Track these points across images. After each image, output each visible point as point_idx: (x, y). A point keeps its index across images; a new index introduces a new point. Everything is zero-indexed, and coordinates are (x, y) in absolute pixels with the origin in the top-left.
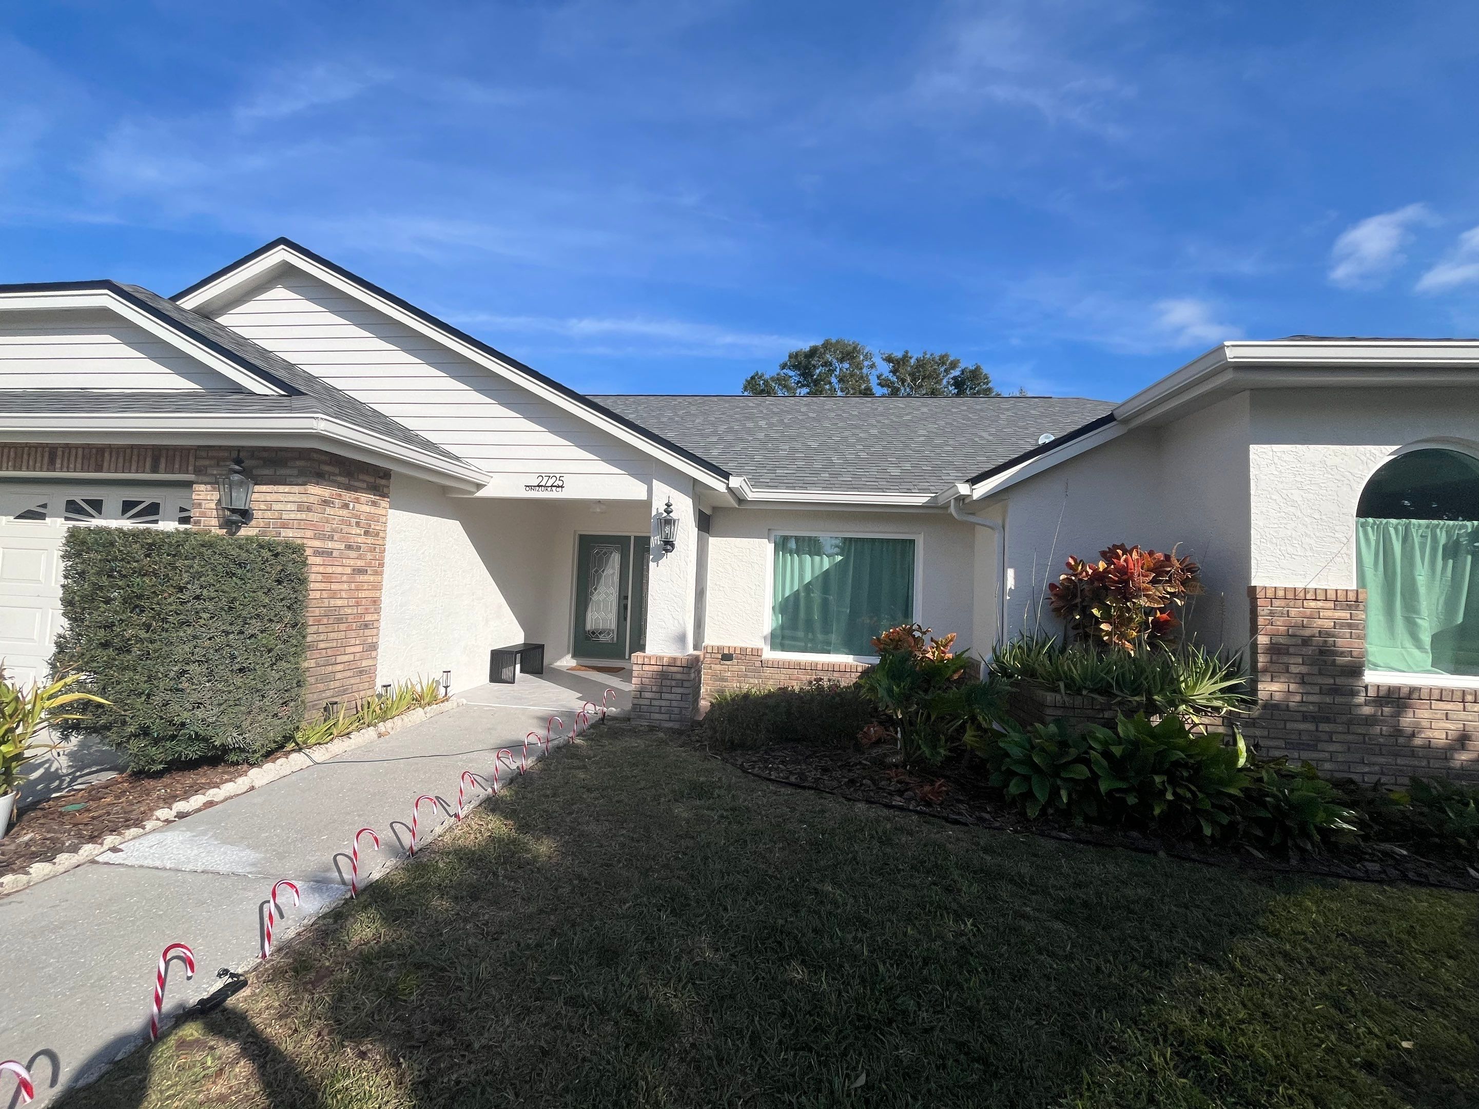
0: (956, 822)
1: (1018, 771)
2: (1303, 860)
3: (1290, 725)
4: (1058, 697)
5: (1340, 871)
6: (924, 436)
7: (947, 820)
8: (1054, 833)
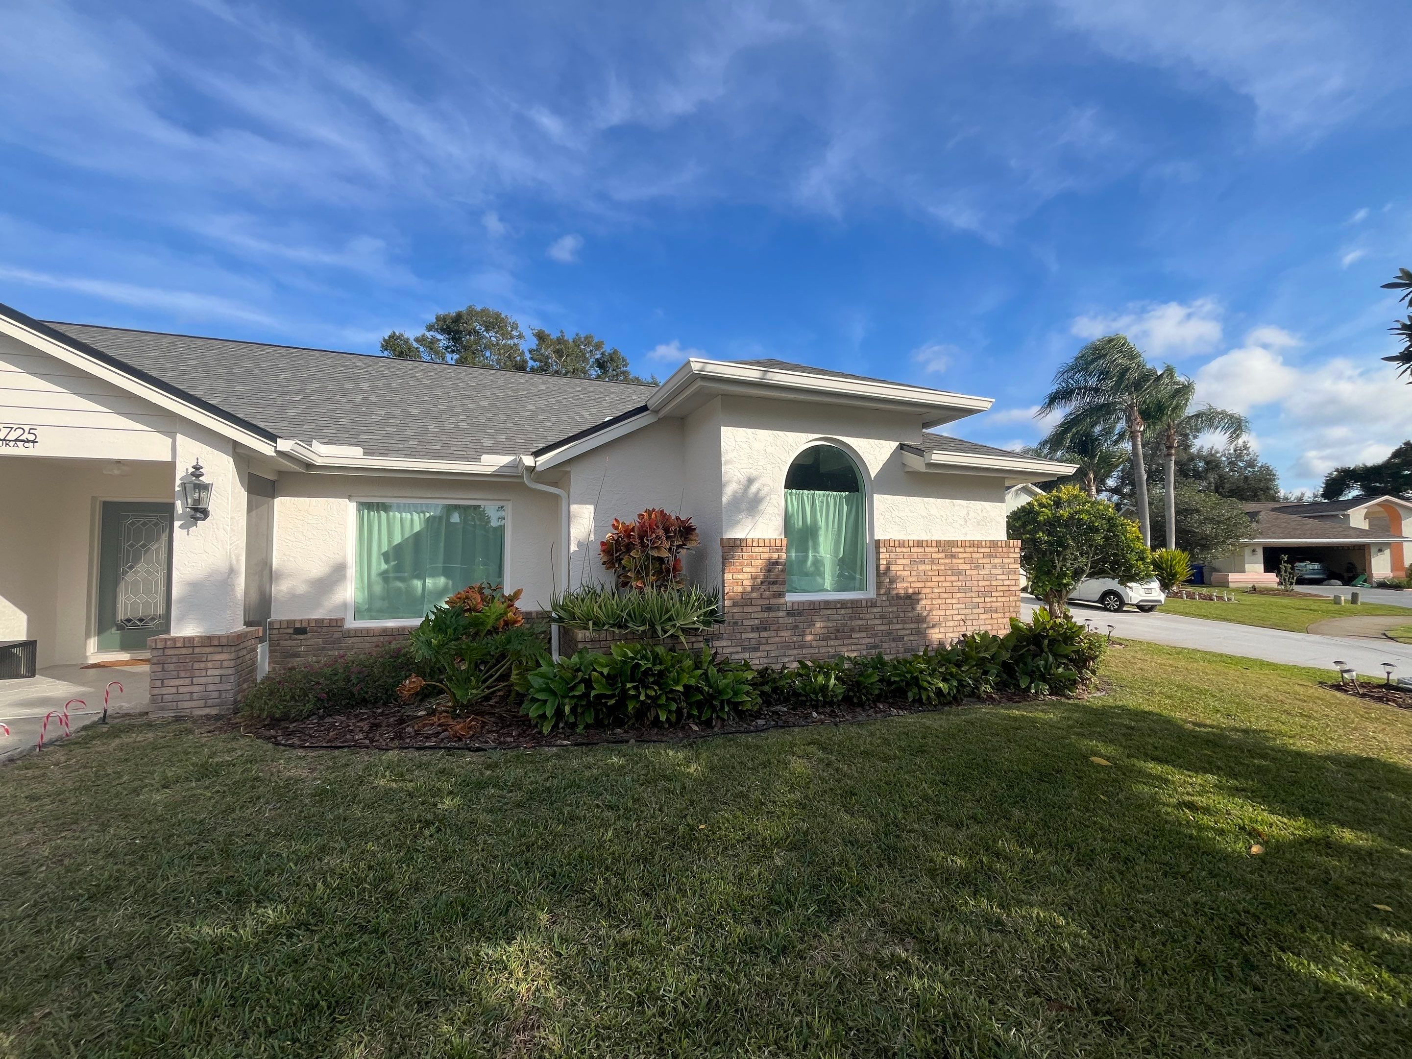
0: (478, 750)
1: (539, 698)
2: (723, 726)
3: (744, 636)
4: (587, 633)
5: (742, 729)
6: (530, 411)
7: (469, 749)
8: (559, 742)
